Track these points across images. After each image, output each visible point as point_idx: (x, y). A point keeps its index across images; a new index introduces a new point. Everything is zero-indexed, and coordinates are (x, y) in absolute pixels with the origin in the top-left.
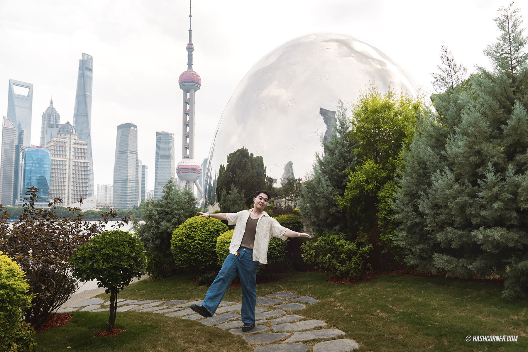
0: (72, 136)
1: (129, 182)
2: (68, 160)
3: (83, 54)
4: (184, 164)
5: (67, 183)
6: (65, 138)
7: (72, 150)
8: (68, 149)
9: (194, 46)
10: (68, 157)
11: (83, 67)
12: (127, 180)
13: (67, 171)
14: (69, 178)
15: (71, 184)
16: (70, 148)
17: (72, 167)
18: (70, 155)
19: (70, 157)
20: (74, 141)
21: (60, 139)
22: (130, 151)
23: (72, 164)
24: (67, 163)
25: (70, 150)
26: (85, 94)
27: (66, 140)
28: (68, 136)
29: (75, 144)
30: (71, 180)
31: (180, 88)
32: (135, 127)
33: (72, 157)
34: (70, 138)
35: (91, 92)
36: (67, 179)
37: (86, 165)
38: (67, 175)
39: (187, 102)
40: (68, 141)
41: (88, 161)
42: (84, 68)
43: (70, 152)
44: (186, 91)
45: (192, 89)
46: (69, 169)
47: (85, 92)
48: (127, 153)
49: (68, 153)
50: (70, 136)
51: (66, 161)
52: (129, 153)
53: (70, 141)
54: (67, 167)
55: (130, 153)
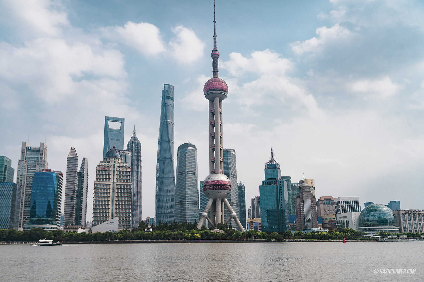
0: (117, 160)
1: (187, 204)
2: (112, 183)
3: (164, 84)
4: (210, 180)
5: (110, 206)
6: (110, 163)
7: (116, 173)
8: (112, 173)
9: (219, 53)
10: (112, 180)
11: (164, 96)
12: (185, 201)
13: (111, 194)
14: (113, 201)
15: (115, 206)
16: (114, 172)
17: (116, 190)
18: (114, 178)
19: (114, 180)
20: (118, 165)
21: (105, 164)
22: (187, 171)
23: (116, 187)
24: (111, 186)
25: (114, 173)
26: (167, 122)
27: (110, 164)
28: (112, 160)
29: (119, 167)
30: (115, 203)
31: (205, 97)
32: (193, 146)
33: (115, 181)
34: (114, 162)
35: (173, 119)
36: (110, 202)
37: (129, 188)
38: (111, 198)
39: (212, 113)
40: (112, 164)
41: (131, 184)
42: (166, 98)
43: (114, 176)
44: (212, 101)
45: (216, 97)
46: (113, 192)
47: (167, 120)
48: (185, 173)
49: (112, 177)
50: (114, 160)
51: (110, 184)
52: (186, 174)
53: (114, 165)
54: (111, 190)
55: (188, 173)
